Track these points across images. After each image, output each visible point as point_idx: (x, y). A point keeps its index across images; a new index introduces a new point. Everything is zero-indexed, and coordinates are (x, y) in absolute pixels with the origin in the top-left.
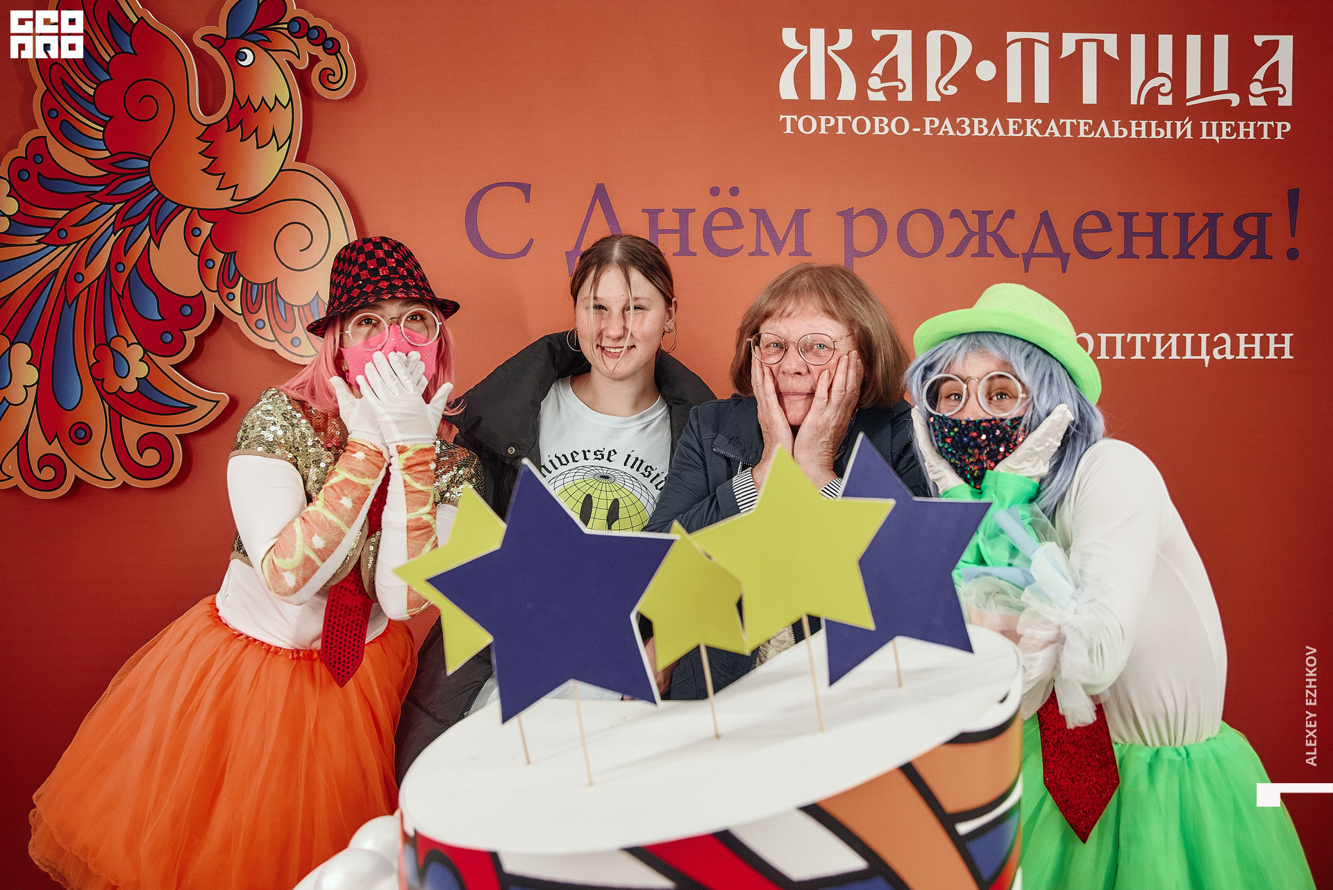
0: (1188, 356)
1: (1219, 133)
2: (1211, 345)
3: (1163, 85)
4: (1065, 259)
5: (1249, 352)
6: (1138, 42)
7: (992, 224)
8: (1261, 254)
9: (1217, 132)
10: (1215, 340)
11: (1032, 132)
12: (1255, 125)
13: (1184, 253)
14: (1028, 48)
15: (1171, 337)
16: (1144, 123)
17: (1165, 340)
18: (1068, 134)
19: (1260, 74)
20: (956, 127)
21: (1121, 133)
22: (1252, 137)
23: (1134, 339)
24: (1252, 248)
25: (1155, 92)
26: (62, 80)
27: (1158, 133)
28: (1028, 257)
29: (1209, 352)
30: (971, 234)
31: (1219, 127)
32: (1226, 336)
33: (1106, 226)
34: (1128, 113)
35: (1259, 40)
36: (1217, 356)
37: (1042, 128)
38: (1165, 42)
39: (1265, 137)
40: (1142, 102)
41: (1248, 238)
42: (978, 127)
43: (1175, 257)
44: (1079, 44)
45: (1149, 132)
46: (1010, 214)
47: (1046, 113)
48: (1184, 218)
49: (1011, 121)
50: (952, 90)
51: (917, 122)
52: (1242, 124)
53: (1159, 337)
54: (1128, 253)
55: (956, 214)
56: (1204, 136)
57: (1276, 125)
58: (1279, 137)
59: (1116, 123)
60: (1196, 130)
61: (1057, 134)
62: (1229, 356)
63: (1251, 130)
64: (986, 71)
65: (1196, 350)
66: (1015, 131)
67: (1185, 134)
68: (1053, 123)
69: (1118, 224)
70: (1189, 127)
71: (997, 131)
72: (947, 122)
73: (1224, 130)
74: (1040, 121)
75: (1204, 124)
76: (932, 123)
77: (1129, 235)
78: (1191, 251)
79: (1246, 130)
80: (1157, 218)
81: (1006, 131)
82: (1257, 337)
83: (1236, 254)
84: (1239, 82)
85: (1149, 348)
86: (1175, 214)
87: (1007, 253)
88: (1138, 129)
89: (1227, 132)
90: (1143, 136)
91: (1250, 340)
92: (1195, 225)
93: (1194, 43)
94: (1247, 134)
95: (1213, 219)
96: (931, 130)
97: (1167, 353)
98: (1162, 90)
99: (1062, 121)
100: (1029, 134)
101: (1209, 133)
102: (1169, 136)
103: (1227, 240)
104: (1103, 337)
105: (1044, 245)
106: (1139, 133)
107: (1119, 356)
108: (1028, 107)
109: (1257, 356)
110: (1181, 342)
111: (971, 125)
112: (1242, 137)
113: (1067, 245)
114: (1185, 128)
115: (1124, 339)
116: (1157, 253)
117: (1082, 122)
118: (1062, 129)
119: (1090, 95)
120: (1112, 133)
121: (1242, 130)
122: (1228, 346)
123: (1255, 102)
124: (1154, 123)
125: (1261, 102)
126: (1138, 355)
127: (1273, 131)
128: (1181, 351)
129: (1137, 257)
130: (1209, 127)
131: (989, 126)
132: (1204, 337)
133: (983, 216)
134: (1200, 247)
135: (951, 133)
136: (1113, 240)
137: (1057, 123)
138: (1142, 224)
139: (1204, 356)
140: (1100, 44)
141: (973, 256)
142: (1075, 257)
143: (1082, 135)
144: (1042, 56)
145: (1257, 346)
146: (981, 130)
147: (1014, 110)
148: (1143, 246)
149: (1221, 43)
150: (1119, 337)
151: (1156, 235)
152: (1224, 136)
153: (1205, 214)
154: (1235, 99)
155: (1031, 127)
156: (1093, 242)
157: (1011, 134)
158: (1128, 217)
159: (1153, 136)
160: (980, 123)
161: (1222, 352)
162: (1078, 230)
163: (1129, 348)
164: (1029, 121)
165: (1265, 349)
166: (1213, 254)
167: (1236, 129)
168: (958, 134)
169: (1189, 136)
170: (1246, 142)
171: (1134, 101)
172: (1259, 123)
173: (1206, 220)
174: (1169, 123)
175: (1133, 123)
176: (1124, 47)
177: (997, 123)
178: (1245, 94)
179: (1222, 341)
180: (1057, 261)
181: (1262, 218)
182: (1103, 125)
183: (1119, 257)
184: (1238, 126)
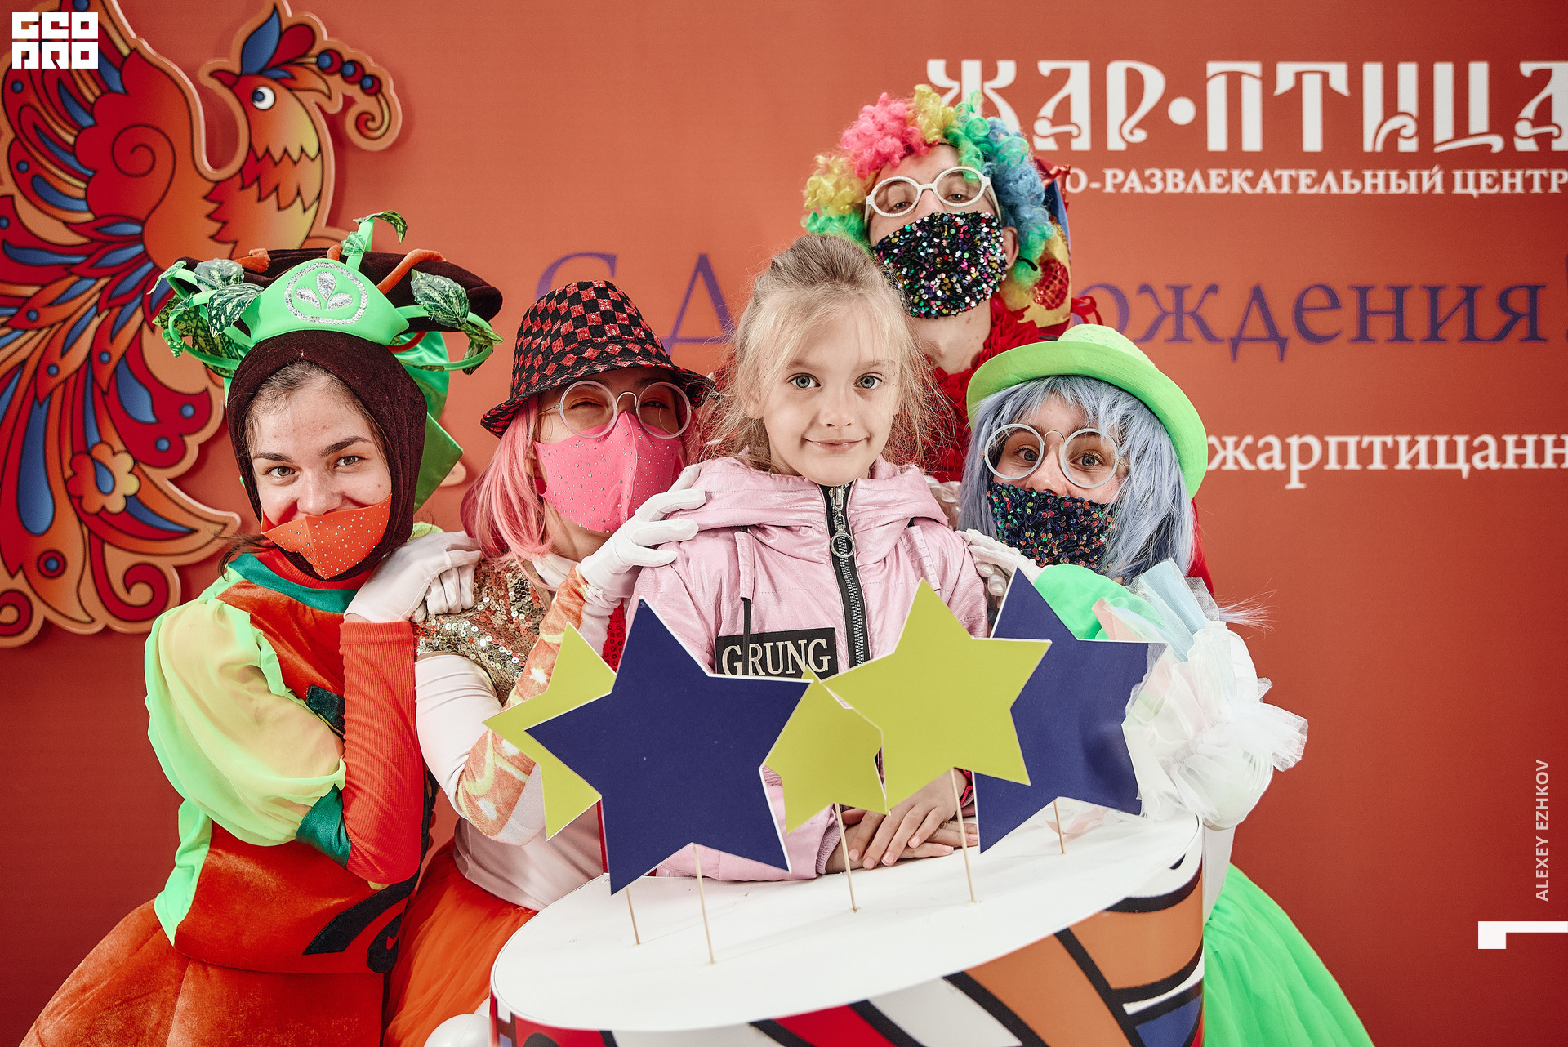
0: (1442, 464)
1: (1477, 185)
2: (1471, 451)
3: (1405, 126)
4: (1283, 343)
5: (1520, 459)
6: (1373, 73)
7: (1190, 301)
8: (1533, 336)
9: (1475, 184)
10: (1476, 442)
11: (1241, 187)
12: (1524, 174)
13: (1434, 336)
14: (1234, 82)
15: (1417, 442)
16: (1381, 174)
17: (1412, 444)
18: (1286, 188)
19: (1529, 111)
20: (1146, 181)
21: (1352, 186)
22: (1519, 189)
23: (1371, 444)
24: (1522, 328)
25: (1394, 135)
26: (35, 126)
27: (1399, 186)
28: (1236, 342)
29: (1469, 459)
30: (1164, 314)
31: (1477, 178)
32: (1489, 440)
33: (1335, 303)
34: (1362, 162)
35: (1527, 68)
36: (1479, 464)
37: (1253, 182)
38: (1408, 73)
39: (1537, 188)
40: (1379, 148)
41: (1516, 317)
42: (1172, 181)
43: (1424, 340)
44: (1299, 76)
45: (1387, 185)
46: (1213, 289)
47: (1257, 163)
48: (1434, 292)
49: (1213, 173)
50: (1140, 136)
51: (1096, 175)
52: (1506, 174)
53: (1403, 440)
54: (1363, 336)
55: (1145, 289)
56: (1458, 189)
57: (1550, 174)
58: (1554, 189)
59: (1346, 174)
60: (1448, 182)
61: (1272, 189)
62: (1493, 464)
63: (1518, 181)
64: (1182, 111)
65: (1451, 457)
66: (1220, 186)
67: (1433, 187)
68: (1266, 176)
69: (1350, 301)
70: (1438, 178)
71: (1195, 187)
72: (1133, 175)
73: (1485, 181)
74: (1249, 173)
75: (1458, 174)
76: (1115, 176)
77: (1364, 314)
78: (1442, 332)
79: (1512, 181)
80: (1399, 292)
81: (1207, 184)
82: (1530, 440)
83: (1501, 336)
84: (1502, 120)
85: (1391, 455)
86: (1424, 287)
87: (1209, 336)
88: (1374, 182)
89: (1488, 184)
90: (1381, 190)
91: (1520, 444)
92: (1450, 299)
93: (1444, 73)
94: (1513, 186)
95: (1470, 294)
96: (1115, 186)
97: (1415, 460)
98: (1404, 132)
99: (1277, 173)
100: (1236, 190)
101: (1465, 185)
102: (1413, 190)
103: (1490, 320)
104: (1333, 441)
105: (1256, 327)
106: (1375, 186)
107: (1353, 464)
108: (1234, 156)
109: (1530, 464)
110: (1432, 447)
111: (1164, 179)
112: (1506, 189)
113: (1286, 326)
114: (1433, 179)
115: (1359, 443)
116: (1400, 336)
117: (1303, 173)
118: (1278, 182)
119: (1312, 139)
120: (1340, 185)
121: (1507, 180)
122: (1492, 451)
123: (1522, 146)
124: (1394, 174)
125: (1530, 146)
126: (1377, 464)
127: (1546, 182)
128: (1432, 458)
129: (1374, 341)
130: (1465, 178)
131: (1187, 180)
132: (1461, 440)
133: (1179, 291)
134: (1454, 328)
135: (1139, 189)
136: (1345, 319)
137: (1272, 174)
138: (1381, 300)
139: (1462, 465)
140: (1325, 76)
141: (1168, 340)
142: (1296, 343)
143: (1303, 189)
144: (1252, 92)
145: (1529, 451)
146: (1176, 185)
147: (1218, 160)
148: (1381, 327)
149: (1479, 73)
150: (1352, 441)
151: (1398, 313)
152: (1484, 189)
153: (1462, 287)
154: (1497, 143)
155: (1239, 181)
156: (1318, 323)
157: (1214, 189)
158: (1363, 292)
159: (1393, 190)
160: (1175, 176)
161: (1485, 459)
162: (1299, 310)
163: (1365, 455)
164: (1236, 173)
165: (1540, 456)
166: (1471, 336)
167: (1498, 180)
168: (1148, 190)
169: (1439, 190)
170: (1512, 197)
171: (1368, 147)
172: (1529, 172)
173: (1461, 294)
174: (1413, 174)
175: (1368, 174)
176: (1356, 80)
177: (1197, 176)
178: (1509, 135)
179: (1484, 446)
180: (1272, 348)
181: (1533, 290)
182: (1330, 177)
183: (1352, 341)
184: (1501, 176)
